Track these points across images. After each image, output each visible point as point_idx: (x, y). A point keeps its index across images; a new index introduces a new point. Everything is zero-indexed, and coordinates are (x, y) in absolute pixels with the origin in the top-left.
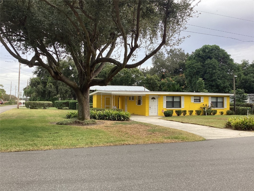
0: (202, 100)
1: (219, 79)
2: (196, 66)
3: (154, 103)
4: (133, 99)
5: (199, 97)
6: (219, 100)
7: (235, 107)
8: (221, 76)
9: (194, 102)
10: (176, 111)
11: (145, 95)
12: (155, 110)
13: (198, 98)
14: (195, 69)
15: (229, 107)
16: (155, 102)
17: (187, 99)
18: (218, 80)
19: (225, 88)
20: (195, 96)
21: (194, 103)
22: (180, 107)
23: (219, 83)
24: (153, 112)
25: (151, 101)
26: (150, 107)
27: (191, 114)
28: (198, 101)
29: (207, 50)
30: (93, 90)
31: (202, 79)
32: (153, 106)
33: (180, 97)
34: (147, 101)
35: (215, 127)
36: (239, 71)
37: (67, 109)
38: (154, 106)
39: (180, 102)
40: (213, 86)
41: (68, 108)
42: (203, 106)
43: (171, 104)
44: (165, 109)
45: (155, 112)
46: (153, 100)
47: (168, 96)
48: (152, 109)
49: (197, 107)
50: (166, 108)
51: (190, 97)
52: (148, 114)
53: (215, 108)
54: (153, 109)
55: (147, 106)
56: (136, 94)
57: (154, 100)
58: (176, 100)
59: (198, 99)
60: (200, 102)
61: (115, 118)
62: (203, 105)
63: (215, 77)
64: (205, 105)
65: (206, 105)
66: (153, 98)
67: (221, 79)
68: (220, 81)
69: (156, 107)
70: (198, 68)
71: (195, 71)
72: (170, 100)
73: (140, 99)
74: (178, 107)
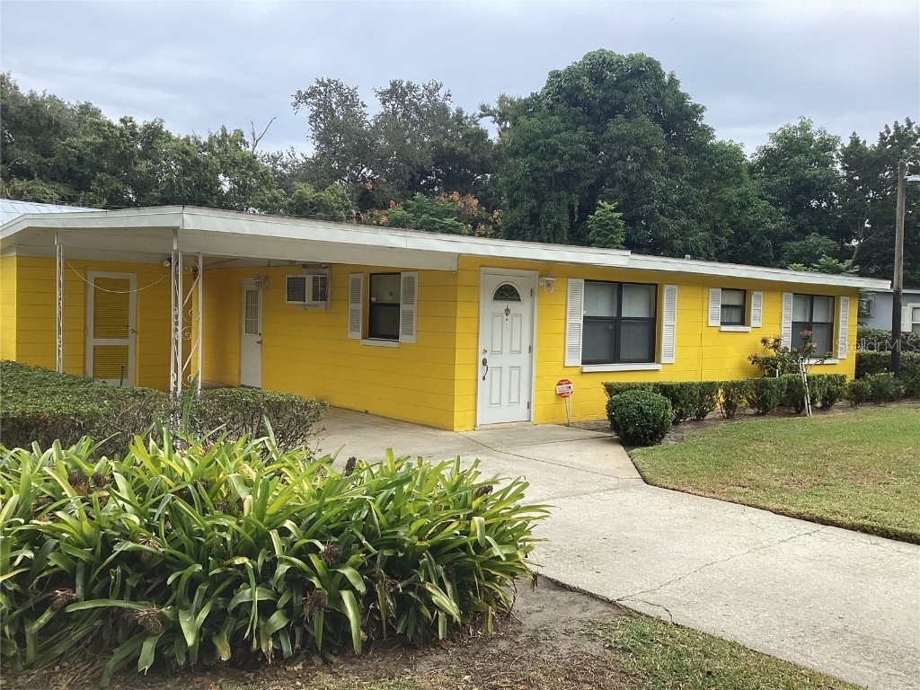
0: (756, 309)
2: (564, 143)
3: (507, 327)
5: (742, 294)
6: (819, 313)
7: (897, 354)
9: (723, 324)
12: (515, 386)
13: (737, 298)
14: (561, 158)
16: (517, 320)
17: (691, 302)
18: (663, 219)
20: (724, 286)
21: (724, 328)
22: (652, 355)
24: (505, 400)
25: (491, 309)
26: (485, 362)
28: (735, 316)
29: (611, 76)
32: (506, 350)
33: (651, 287)
34: (463, 310)
38: (512, 352)
39: (651, 326)
42: (763, 353)
44: (576, 371)
45: (514, 398)
46: (503, 305)
47: (593, 281)
48: (496, 374)
49: (729, 354)
50: (584, 363)
51: (706, 290)
52: (470, 414)
54: (505, 377)
55: (462, 357)
57: (512, 305)
58: (634, 308)
59: (735, 307)
60: (742, 323)
62: (764, 342)
64: (771, 342)
65: (777, 340)
66: (506, 293)
67: (672, 216)
68: (666, 220)
69: (524, 359)
70: (573, 157)
71: (560, 169)
72: (603, 310)
73: (388, 299)
74: (643, 353)
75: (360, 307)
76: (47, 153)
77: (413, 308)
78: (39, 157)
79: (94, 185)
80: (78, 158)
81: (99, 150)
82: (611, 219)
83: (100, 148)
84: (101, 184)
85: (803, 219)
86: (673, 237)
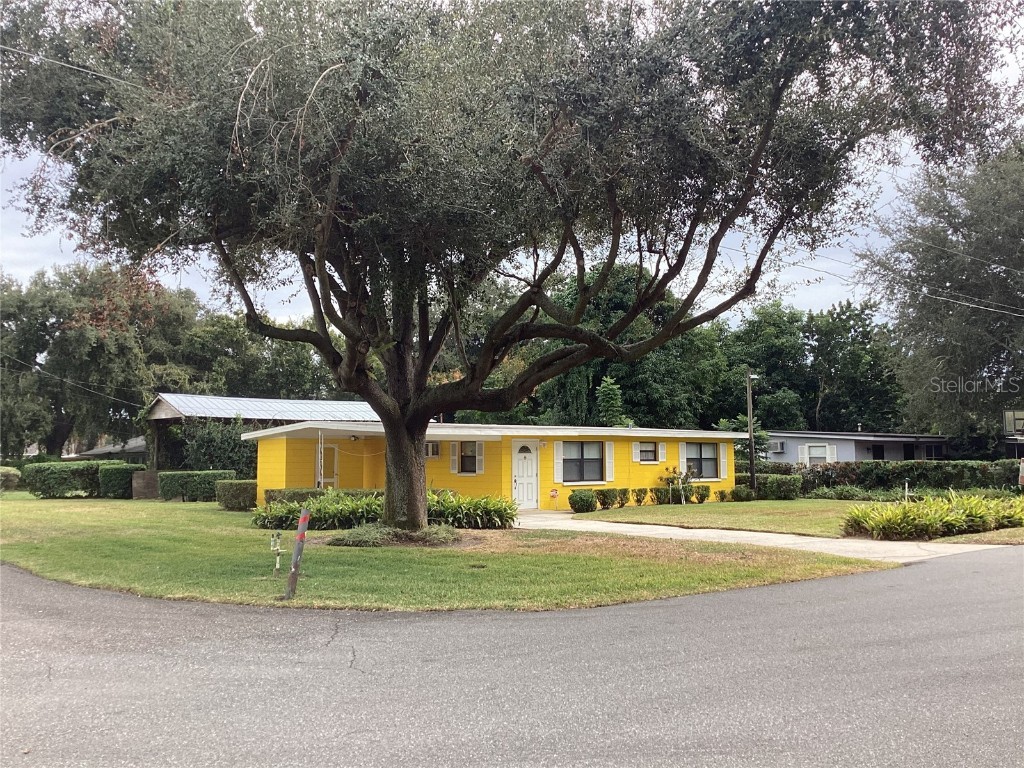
0: (661, 451)
1: (655, 381)
3: (525, 465)
4: (437, 454)
5: (653, 445)
6: (707, 453)
7: (753, 475)
8: (663, 368)
9: (641, 460)
10: (601, 491)
11: (500, 439)
12: (530, 492)
13: (650, 447)
15: (733, 474)
16: (530, 462)
17: (623, 448)
18: (654, 385)
19: (674, 409)
20: (643, 441)
21: (642, 463)
22: (602, 478)
23: (656, 396)
24: (525, 498)
25: (517, 457)
26: (515, 481)
27: (639, 501)
28: (651, 456)
30: (225, 419)
31: (612, 381)
32: (525, 475)
33: (600, 443)
34: (505, 458)
35: (813, 536)
36: (712, 357)
37: (79, 497)
38: (528, 476)
39: (601, 462)
40: (638, 404)
41: (83, 493)
42: (666, 475)
43: (577, 468)
44: (560, 485)
45: (530, 497)
46: (523, 455)
47: (568, 442)
48: (521, 486)
49: (647, 476)
50: (564, 481)
51: (630, 444)
53: (702, 480)
54: (525, 486)
55: (505, 479)
56: (483, 434)
57: (527, 455)
58: (591, 453)
59: (651, 451)
60: (655, 460)
61: (476, 521)
62: (667, 469)
63: (645, 373)
64: (671, 469)
65: (674, 468)
66: (524, 449)
67: (662, 382)
68: (658, 386)
69: (533, 480)
72: (574, 454)
73: (470, 454)
74: (598, 477)
75: (456, 458)
76: (176, 342)
77: (482, 457)
78: (171, 346)
79: (216, 366)
80: (203, 345)
81: (216, 338)
82: (611, 390)
83: (216, 336)
84: (221, 365)
85: (776, 376)
86: (662, 397)
